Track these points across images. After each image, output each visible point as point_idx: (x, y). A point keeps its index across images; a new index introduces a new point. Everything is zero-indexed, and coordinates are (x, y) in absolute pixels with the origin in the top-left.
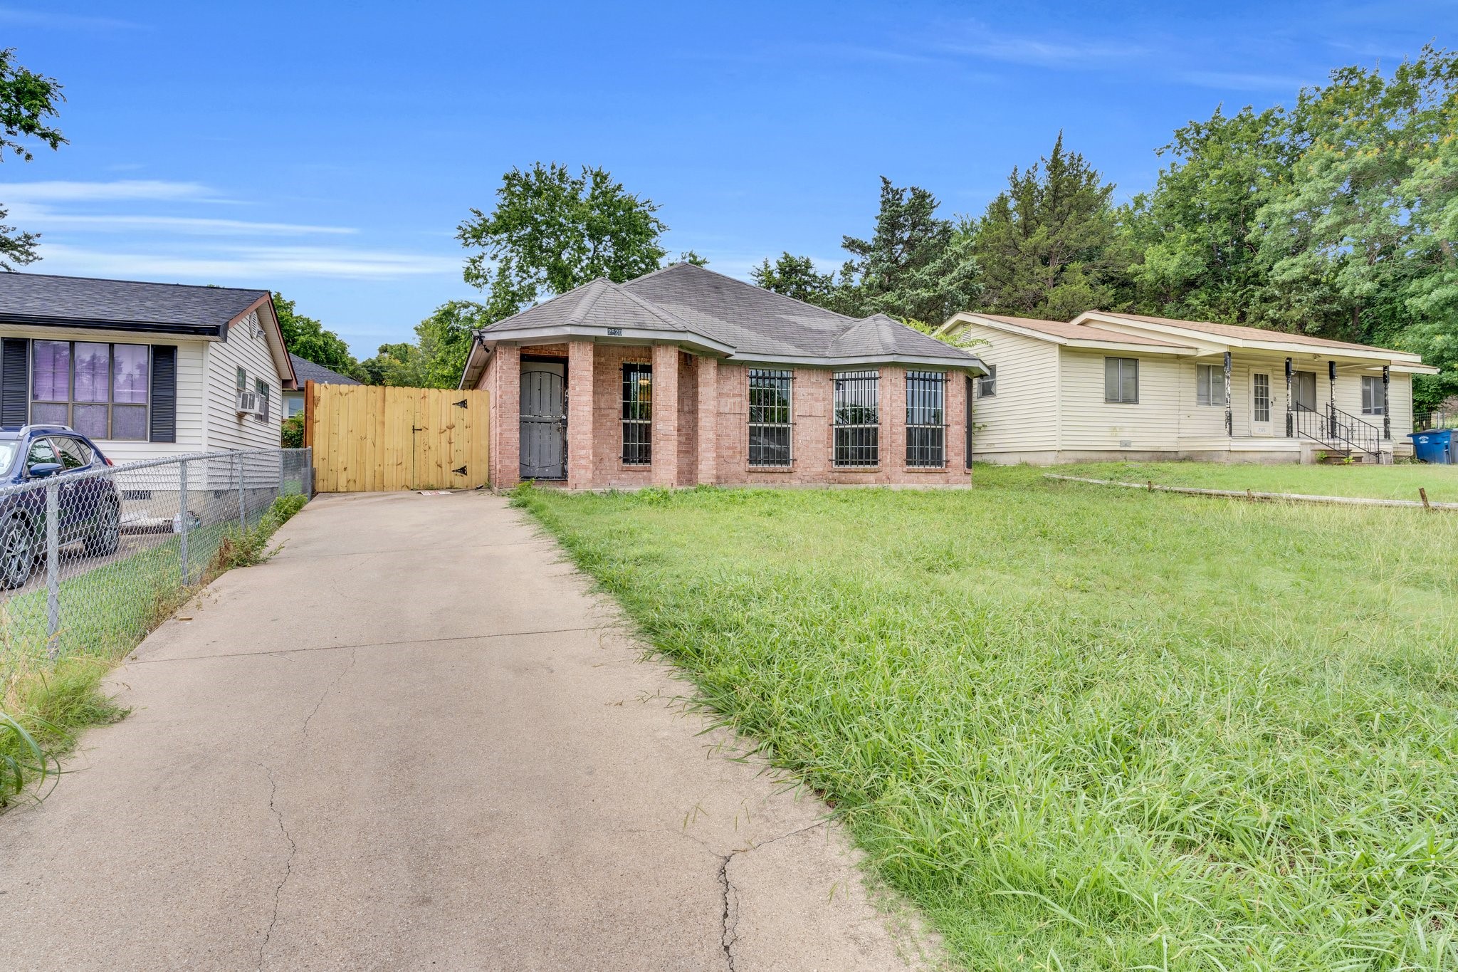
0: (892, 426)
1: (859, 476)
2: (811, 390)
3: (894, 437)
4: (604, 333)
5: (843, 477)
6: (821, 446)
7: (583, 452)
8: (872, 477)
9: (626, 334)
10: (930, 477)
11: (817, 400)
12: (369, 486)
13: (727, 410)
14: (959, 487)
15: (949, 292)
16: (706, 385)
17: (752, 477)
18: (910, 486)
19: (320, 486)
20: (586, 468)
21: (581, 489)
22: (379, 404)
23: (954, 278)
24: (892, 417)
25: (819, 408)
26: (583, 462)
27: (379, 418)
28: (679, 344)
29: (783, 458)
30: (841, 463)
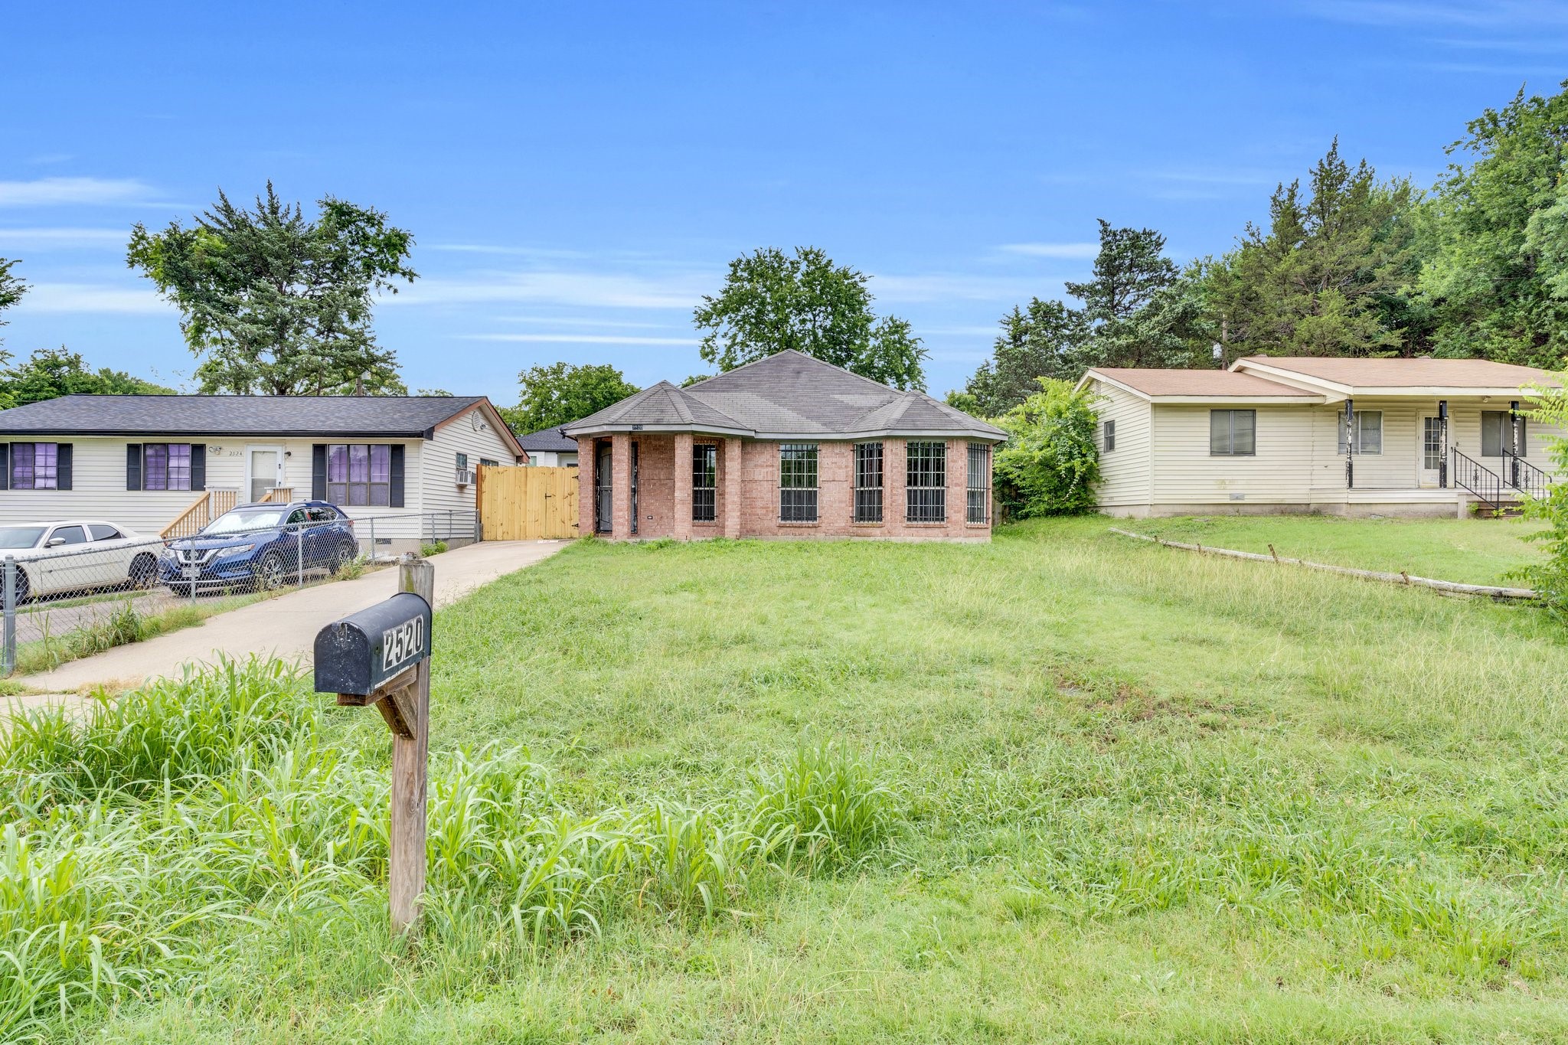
0: (892, 488)
1: (870, 530)
2: (835, 460)
3: (894, 498)
4: (630, 428)
5: (859, 531)
6: (843, 505)
7: (621, 513)
8: (878, 531)
9: (645, 428)
10: (929, 531)
11: (840, 468)
12: (517, 537)
13: (761, 478)
14: (958, 540)
15: (1151, 337)
16: (732, 460)
17: (782, 531)
18: (909, 539)
19: (485, 537)
20: (623, 525)
21: (619, 540)
22: (523, 479)
23: (1158, 322)
24: (893, 481)
25: (841, 474)
26: (621, 520)
27: (523, 489)
28: (693, 433)
29: (812, 515)
30: (861, 519)
